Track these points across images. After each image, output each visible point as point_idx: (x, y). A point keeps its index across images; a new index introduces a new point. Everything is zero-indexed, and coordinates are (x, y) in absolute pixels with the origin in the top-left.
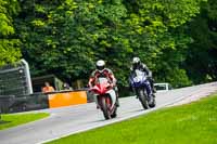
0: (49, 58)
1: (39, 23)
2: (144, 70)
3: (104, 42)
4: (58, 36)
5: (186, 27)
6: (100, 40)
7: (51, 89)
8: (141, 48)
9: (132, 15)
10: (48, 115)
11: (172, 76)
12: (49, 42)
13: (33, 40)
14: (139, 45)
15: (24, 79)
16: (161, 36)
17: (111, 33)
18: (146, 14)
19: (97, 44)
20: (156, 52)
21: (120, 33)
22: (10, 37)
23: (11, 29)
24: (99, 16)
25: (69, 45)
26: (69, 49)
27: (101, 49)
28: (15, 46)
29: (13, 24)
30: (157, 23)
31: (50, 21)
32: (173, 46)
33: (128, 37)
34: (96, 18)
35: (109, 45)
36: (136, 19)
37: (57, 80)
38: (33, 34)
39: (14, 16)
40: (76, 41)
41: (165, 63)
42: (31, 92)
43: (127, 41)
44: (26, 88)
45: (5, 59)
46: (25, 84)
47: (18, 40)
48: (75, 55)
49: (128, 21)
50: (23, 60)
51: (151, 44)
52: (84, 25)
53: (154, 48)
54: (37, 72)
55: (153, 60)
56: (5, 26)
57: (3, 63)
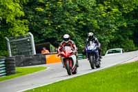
0: (46, 32)
1: (40, 9)
3: (81, 22)
4: (52, 17)
5: (134, 13)
6: (79, 20)
7: (47, 51)
8: (105, 26)
9: (99, 5)
10: (46, 68)
11: (124, 44)
12: (46, 22)
13: (36, 20)
14: (103, 24)
15: (30, 45)
16: (118, 18)
17: (86, 16)
18: (108, 4)
19: (77, 23)
20: (114, 28)
21: (92, 16)
22: (22, 18)
23: (22, 13)
24: (78, 5)
25: (59, 23)
26: (59, 26)
27: (80, 26)
28: (25, 24)
29: (24, 10)
30: (115, 10)
31: (47, 8)
32: (125, 24)
33: (96, 19)
34: (76, 6)
35: (84, 24)
36: (102, 8)
37: (51, 46)
38: (36, 16)
39: (24, 5)
40: (63, 21)
41: (120, 36)
42: (35, 54)
43: (96, 22)
44: (31, 51)
45: (18, 32)
46: (31, 48)
47: (27, 21)
48: (62, 30)
49: (97, 8)
50: (30, 33)
51: (112, 23)
52: (68, 11)
53: (113, 26)
54: (39, 41)
55: (113, 34)
56: (18, 11)
57: (17, 35)
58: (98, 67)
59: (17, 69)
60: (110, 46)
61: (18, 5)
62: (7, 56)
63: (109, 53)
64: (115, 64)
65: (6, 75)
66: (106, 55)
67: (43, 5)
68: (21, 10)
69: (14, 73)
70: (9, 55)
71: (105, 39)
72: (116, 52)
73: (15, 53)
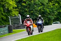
1: (24, 4)
2: (42, 20)
3: (42, 10)
4: (29, 8)
8: (52, 12)
9: (50, 2)
12: (26, 10)
13: (22, 9)
14: (51, 11)
16: (58, 8)
17: (44, 7)
18: (54, 2)
19: (40, 10)
20: (56, 13)
21: (46, 7)
22: (16, 8)
23: (16, 6)
24: (41, 2)
25: (32, 10)
26: (32, 12)
27: (41, 12)
28: (17, 11)
29: (17, 4)
30: (57, 5)
31: (27, 4)
34: (40, 3)
35: (43, 11)
36: (51, 4)
38: (22, 7)
39: (17, 2)
40: (34, 10)
41: (59, 16)
42: (21, 24)
43: (48, 10)
44: (20, 23)
45: (14, 14)
46: (20, 21)
47: (18, 9)
49: (49, 4)
50: (19, 15)
52: (36, 5)
53: (56, 12)
54: (23, 18)
56: (14, 5)
57: (14, 15)
58: (42, 31)
59: (14, 30)
60: (54, 21)
61: (14, 2)
62: (9, 24)
63: (54, 24)
64: (56, 29)
65: (9, 33)
66: (52, 24)
67: (25, 2)
68: (15, 4)
69: (12, 32)
70: (10, 24)
71: (52, 18)
72: (57, 23)
73: (13, 23)
